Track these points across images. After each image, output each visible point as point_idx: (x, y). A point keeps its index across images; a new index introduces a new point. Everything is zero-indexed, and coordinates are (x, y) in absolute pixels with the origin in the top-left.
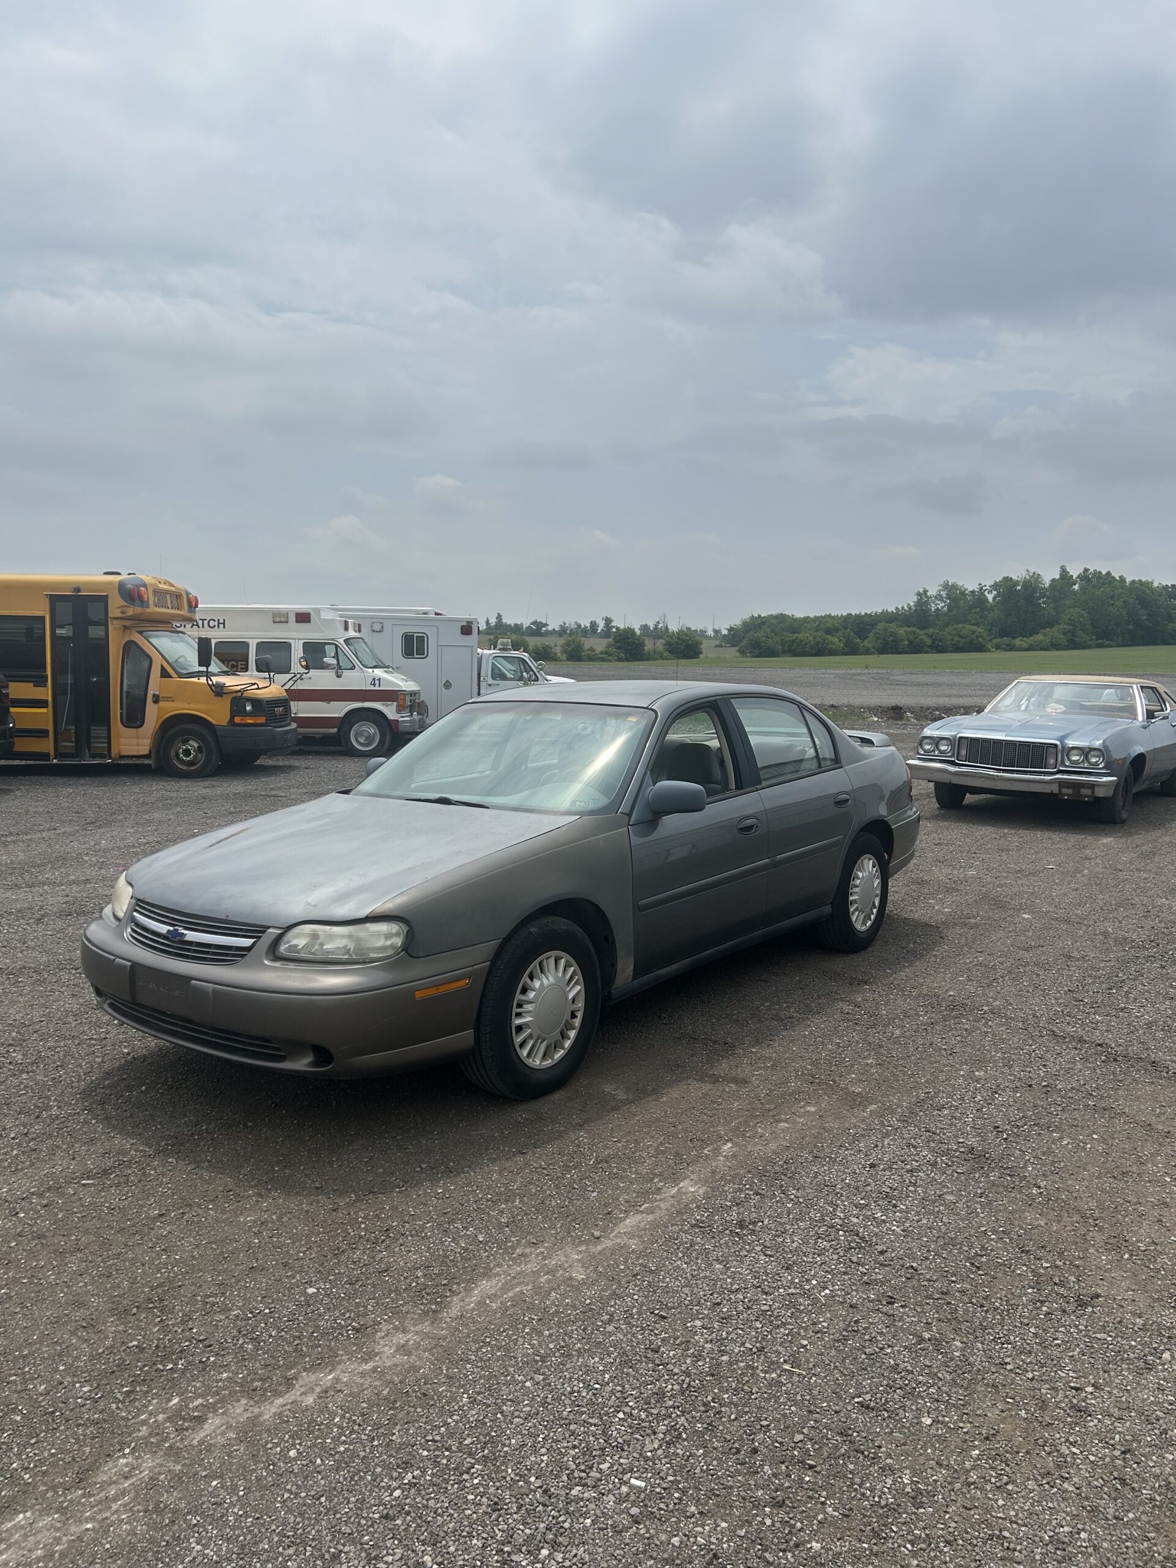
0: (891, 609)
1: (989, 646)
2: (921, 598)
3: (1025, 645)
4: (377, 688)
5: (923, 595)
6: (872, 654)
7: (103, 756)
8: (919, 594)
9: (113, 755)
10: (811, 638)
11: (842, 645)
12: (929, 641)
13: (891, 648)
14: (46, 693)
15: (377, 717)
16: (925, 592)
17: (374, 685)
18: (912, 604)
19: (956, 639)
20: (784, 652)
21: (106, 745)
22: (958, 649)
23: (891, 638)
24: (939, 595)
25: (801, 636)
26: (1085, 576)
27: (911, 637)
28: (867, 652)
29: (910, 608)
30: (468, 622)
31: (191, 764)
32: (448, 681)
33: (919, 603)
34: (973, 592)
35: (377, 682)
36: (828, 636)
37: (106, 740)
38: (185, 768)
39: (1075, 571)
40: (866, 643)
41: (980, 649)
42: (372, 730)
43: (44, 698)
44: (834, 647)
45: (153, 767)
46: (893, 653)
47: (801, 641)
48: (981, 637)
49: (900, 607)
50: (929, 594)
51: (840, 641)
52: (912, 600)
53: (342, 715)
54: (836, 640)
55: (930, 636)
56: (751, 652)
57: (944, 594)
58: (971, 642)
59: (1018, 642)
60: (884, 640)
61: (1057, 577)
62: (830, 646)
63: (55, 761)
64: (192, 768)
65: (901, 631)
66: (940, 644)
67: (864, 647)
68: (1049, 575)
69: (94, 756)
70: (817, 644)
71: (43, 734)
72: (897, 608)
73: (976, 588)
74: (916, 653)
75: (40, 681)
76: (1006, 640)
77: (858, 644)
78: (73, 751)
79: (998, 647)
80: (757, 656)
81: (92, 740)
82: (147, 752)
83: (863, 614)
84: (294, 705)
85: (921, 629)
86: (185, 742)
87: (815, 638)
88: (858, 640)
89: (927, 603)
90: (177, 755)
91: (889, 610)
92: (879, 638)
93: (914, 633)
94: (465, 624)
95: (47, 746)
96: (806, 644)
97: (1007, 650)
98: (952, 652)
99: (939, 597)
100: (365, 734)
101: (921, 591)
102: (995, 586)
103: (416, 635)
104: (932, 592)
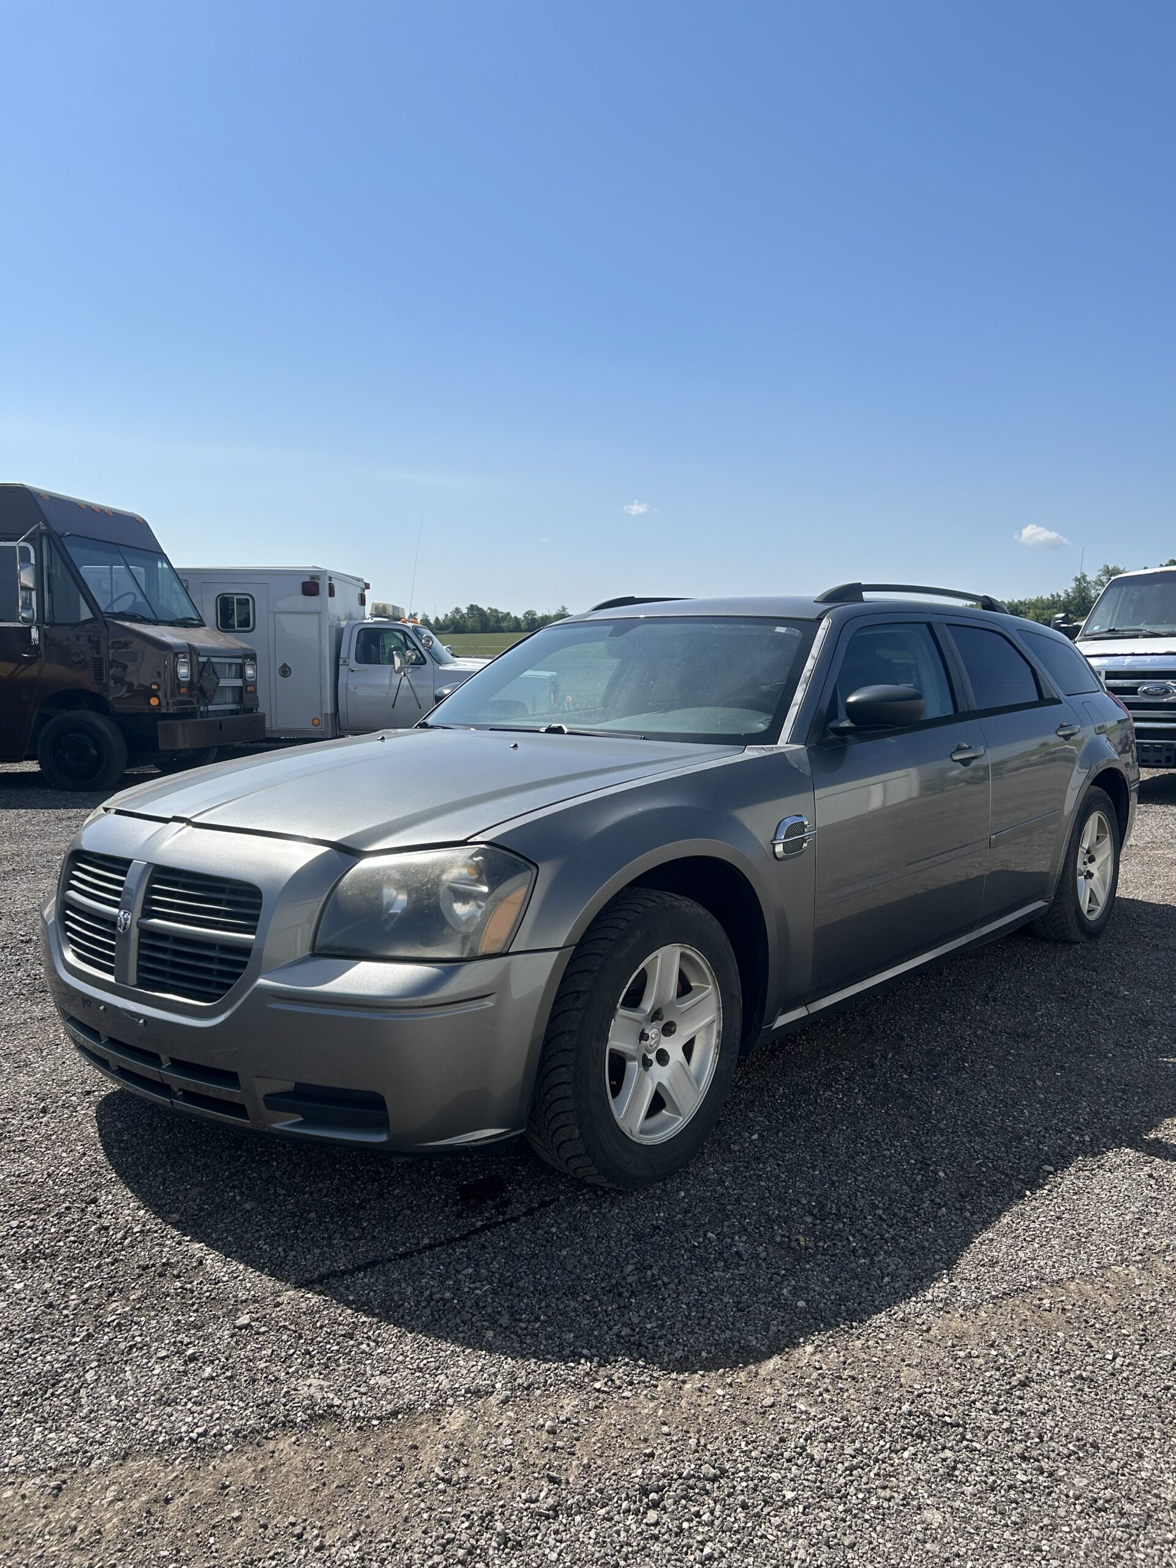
0: (1046, 596)
2: (1080, 583)
5: (1081, 580)
8: (1077, 580)
16: (1084, 577)
18: (1070, 590)
24: (1100, 581)
29: (1068, 595)
30: (313, 577)
32: (285, 666)
49: (1055, 594)
50: (1088, 579)
72: (1052, 596)
91: (1045, 597)
94: (308, 580)
101: (1079, 577)
103: (236, 597)
104: (1091, 577)
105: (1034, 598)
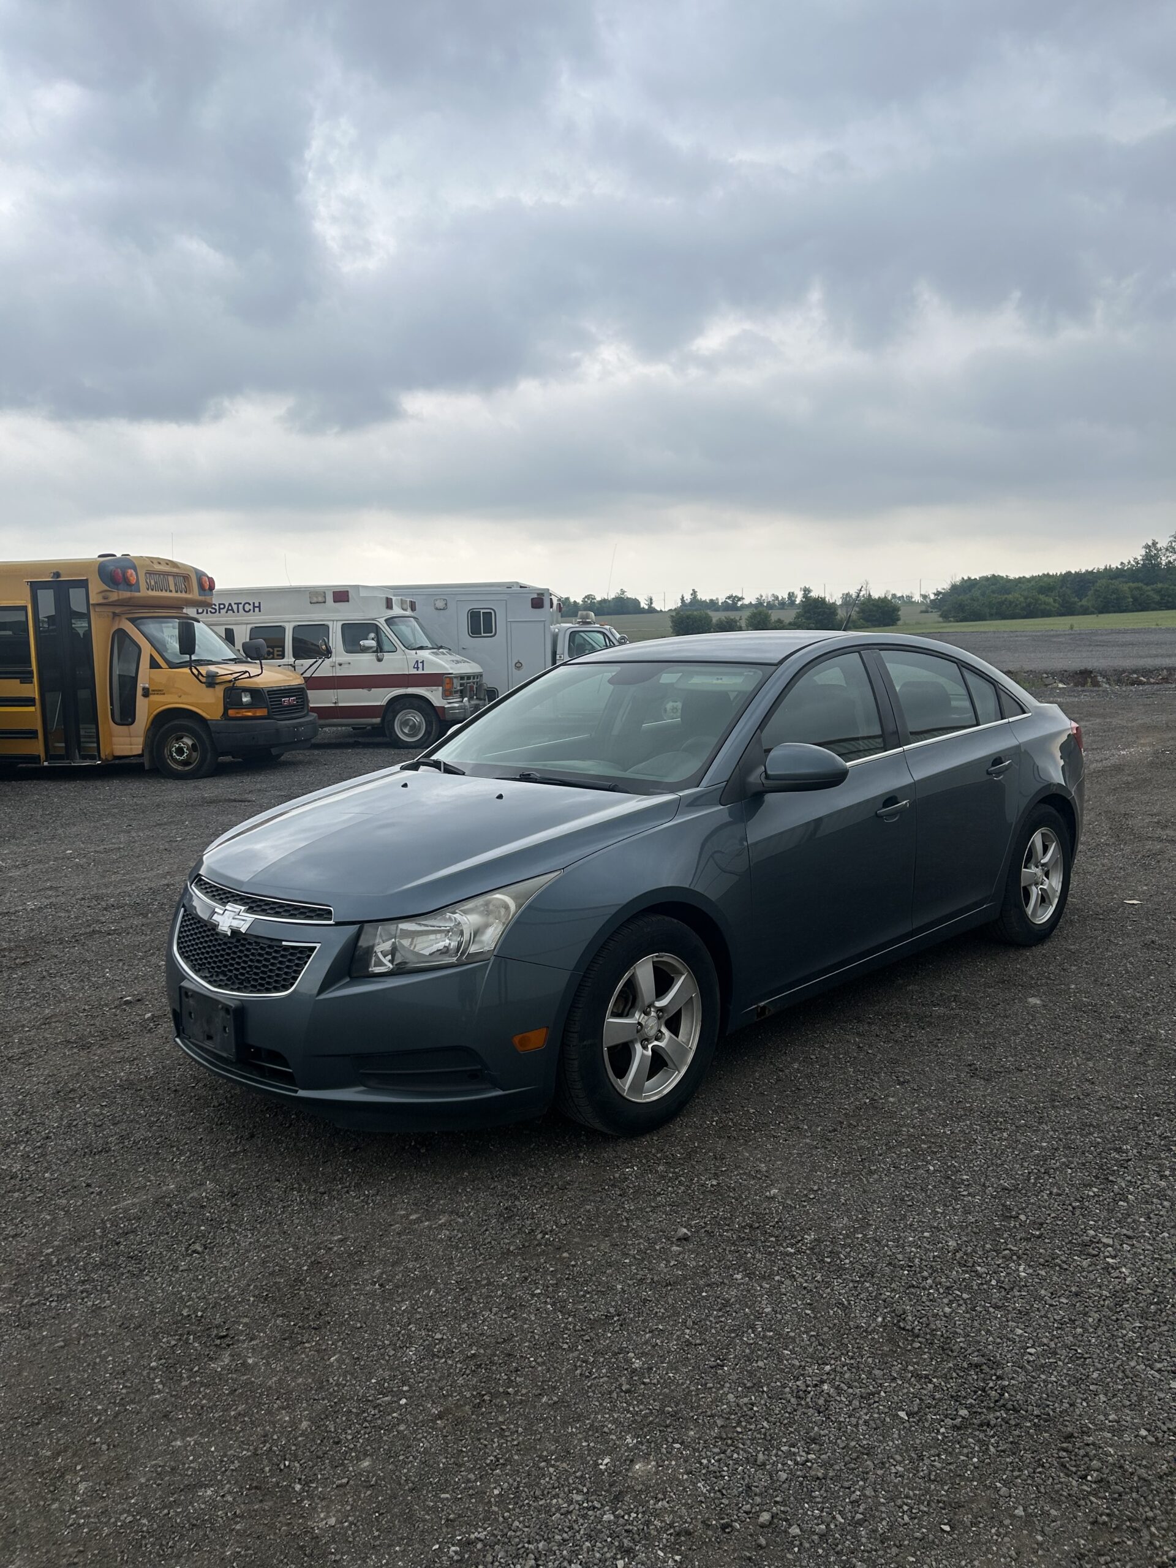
0: (1115, 564)
2: (1150, 550)
4: (420, 672)
5: (1151, 548)
6: (1092, 613)
7: (93, 758)
8: (1147, 547)
9: (103, 756)
10: (1022, 599)
11: (1057, 605)
12: (1157, 598)
13: (1113, 607)
14: (32, 690)
15: (422, 704)
16: (1154, 544)
17: (418, 668)
18: (1140, 558)
20: (991, 615)
21: (95, 745)
23: (1114, 596)
24: (1171, 546)
25: (1010, 597)
27: (1136, 593)
28: (1085, 612)
30: (538, 594)
31: (185, 763)
32: (518, 662)
33: (1148, 557)
35: (420, 665)
36: (1041, 597)
37: (95, 740)
38: (180, 768)
40: (1084, 602)
42: (416, 718)
43: (32, 696)
44: (1048, 608)
45: (147, 767)
46: (1115, 612)
47: (1011, 603)
49: (1126, 562)
50: (1159, 546)
51: (1055, 601)
52: (1139, 554)
53: (384, 703)
54: (1051, 600)
55: (1158, 592)
56: (954, 617)
60: (1104, 598)
62: (1043, 607)
63: (46, 764)
64: (187, 768)
65: (1125, 587)
66: (1170, 599)
67: (1082, 606)
69: (84, 757)
70: (1029, 605)
71: (33, 734)
72: (1122, 563)
74: (1142, 611)
75: (26, 678)
77: (1075, 603)
78: (63, 752)
80: (961, 621)
81: (82, 740)
82: (140, 752)
83: (1083, 571)
84: (311, 694)
85: (1147, 584)
86: (179, 739)
87: (1026, 598)
88: (1076, 599)
89: (1156, 556)
90: (171, 755)
91: (1113, 566)
92: (1099, 596)
93: (1138, 588)
94: (535, 595)
95: (37, 747)
96: (1016, 605)
99: (1170, 549)
100: (411, 723)
101: (1150, 543)
103: (482, 611)
104: (1162, 544)
105: (1102, 567)
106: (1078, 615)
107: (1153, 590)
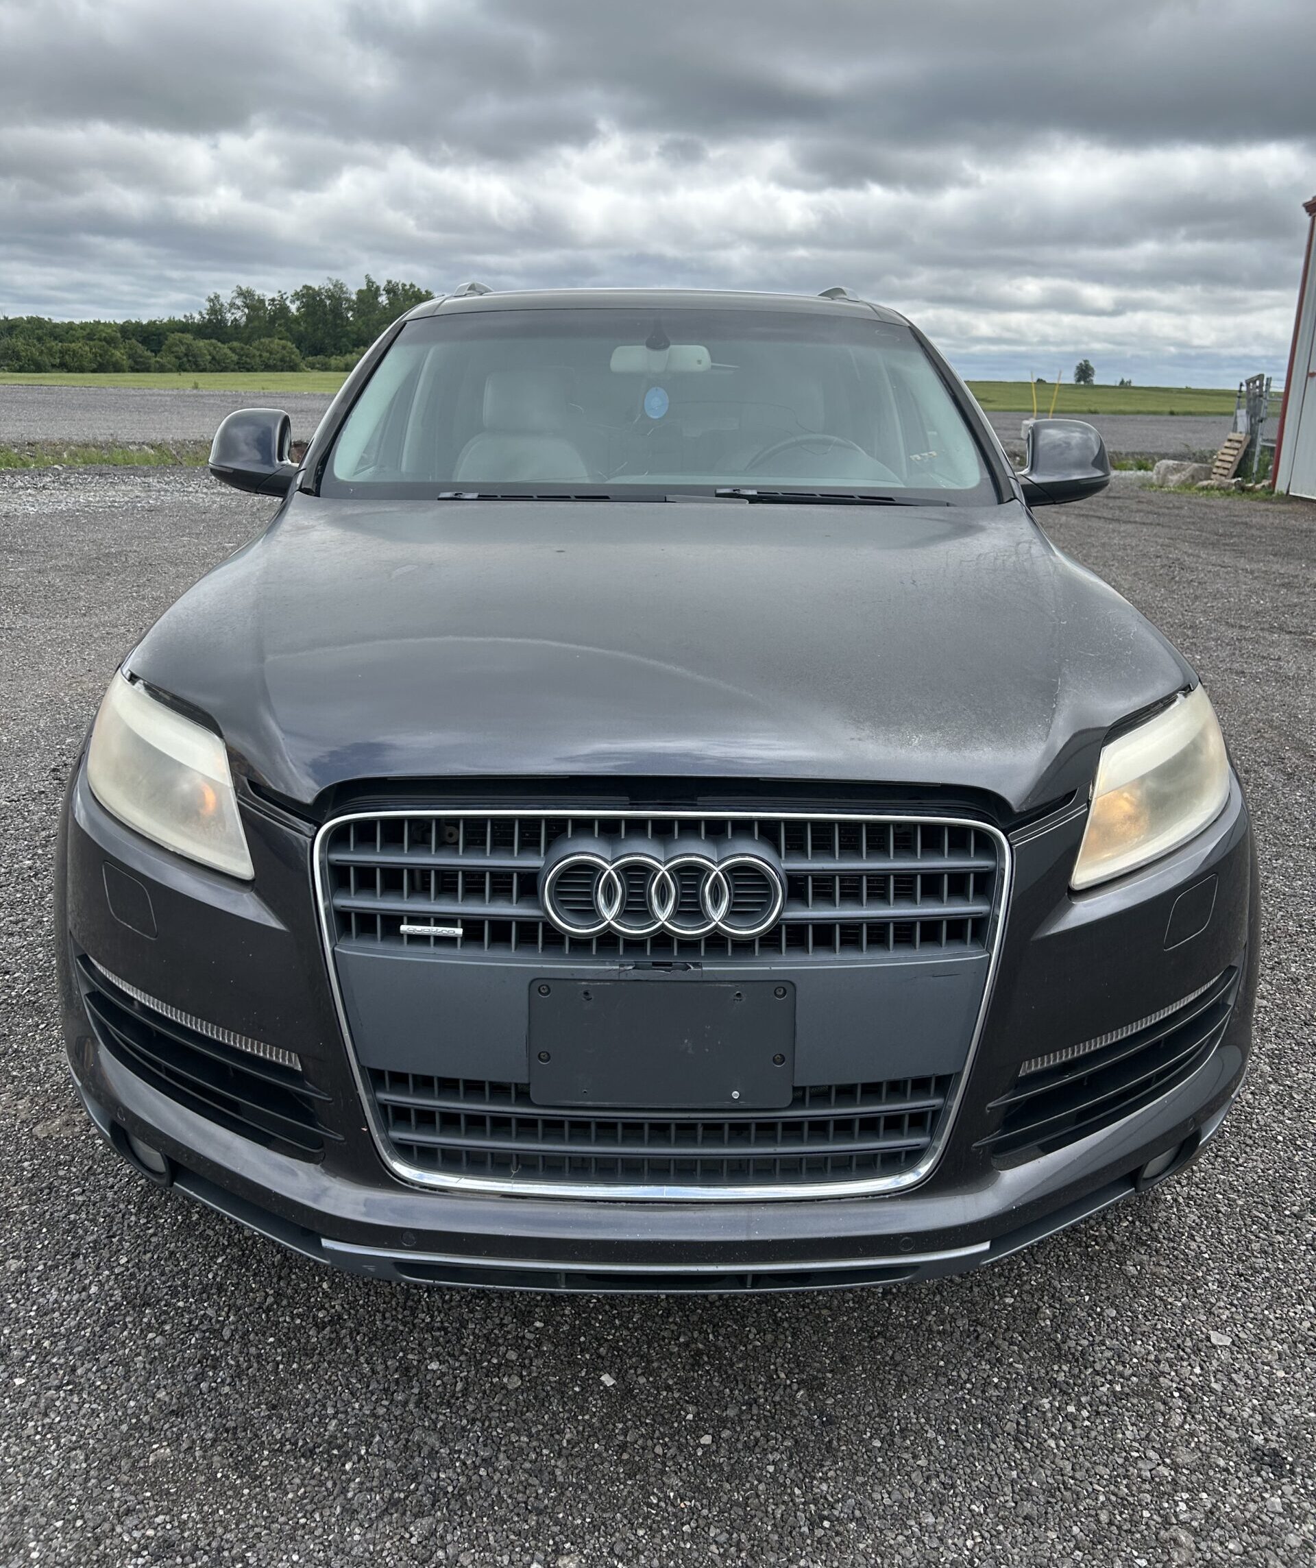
1: (303, 365)
3: (342, 365)
6: (170, 371)
10: (86, 349)
11: (127, 359)
12: (235, 358)
13: (191, 364)
19: (266, 355)
20: (53, 366)
22: (268, 368)
23: (190, 353)
25: (71, 346)
26: (391, 290)
27: (213, 351)
28: (162, 369)
33: (213, 311)
34: (273, 300)
36: (108, 347)
39: (382, 284)
40: (159, 358)
41: (293, 368)
44: (119, 362)
46: (193, 371)
47: (74, 353)
48: (293, 353)
51: (124, 354)
52: (203, 307)
54: (119, 353)
57: (239, 302)
58: (282, 360)
59: (334, 361)
60: (178, 354)
61: (365, 287)
65: (199, 344)
66: (248, 360)
67: (158, 362)
68: (353, 287)
70: (97, 357)
73: (276, 296)
74: (221, 371)
76: (320, 358)
77: (149, 358)
79: (313, 367)
80: (19, 371)
83: (145, 322)
85: (223, 343)
87: (91, 349)
88: (149, 353)
89: (221, 311)
93: (214, 346)
97: (323, 370)
98: (262, 371)
99: (232, 305)
102: (297, 296)
106: (155, 372)
107: (231, 349)
